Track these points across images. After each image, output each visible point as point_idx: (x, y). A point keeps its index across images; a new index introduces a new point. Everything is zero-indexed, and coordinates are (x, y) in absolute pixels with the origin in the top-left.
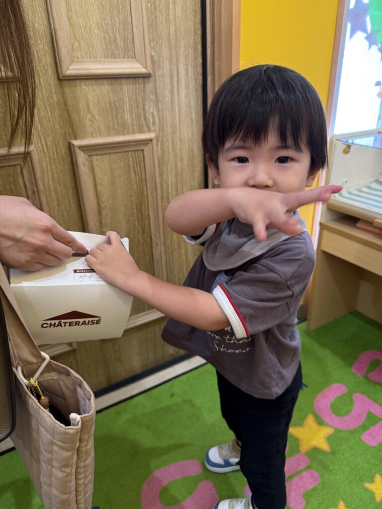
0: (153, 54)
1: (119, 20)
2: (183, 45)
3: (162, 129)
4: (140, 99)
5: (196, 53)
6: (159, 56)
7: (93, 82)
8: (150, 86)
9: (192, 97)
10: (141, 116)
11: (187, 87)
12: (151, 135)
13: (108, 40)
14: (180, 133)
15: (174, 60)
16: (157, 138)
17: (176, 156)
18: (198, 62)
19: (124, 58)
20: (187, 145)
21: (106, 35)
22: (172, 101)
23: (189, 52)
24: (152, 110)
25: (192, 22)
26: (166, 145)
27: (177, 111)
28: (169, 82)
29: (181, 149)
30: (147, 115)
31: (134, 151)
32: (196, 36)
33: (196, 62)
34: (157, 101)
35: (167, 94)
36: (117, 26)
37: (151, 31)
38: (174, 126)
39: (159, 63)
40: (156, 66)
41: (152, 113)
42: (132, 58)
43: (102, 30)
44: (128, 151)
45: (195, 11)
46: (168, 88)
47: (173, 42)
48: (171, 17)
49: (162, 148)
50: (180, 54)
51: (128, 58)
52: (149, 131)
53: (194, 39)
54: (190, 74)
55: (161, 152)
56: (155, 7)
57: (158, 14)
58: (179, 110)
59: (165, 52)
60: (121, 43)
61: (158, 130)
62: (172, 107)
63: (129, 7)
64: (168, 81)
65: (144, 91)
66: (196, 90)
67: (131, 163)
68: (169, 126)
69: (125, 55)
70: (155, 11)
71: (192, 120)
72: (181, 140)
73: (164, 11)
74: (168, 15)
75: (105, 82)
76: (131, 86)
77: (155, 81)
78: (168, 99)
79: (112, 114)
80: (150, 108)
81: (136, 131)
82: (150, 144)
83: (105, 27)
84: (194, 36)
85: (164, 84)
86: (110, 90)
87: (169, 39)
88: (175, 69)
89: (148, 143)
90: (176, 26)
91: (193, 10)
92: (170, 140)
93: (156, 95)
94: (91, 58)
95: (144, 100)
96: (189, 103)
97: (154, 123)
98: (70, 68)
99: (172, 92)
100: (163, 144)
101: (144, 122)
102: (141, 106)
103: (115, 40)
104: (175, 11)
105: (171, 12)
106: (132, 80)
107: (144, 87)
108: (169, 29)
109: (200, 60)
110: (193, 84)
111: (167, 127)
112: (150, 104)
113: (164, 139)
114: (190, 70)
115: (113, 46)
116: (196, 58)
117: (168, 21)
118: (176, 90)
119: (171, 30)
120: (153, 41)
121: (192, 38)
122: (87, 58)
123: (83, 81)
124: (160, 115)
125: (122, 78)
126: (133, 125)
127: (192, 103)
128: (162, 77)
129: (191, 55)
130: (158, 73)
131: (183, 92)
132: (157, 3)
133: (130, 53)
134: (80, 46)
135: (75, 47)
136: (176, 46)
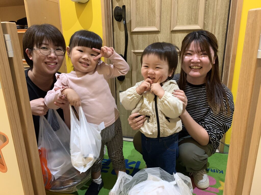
0: (205, 22)
2: (219, 19)
6: (208, 23)
7: (181, 32)
13: (189, 19)
15: (214, 24)
23: (221, 21)
32: (226, 15)
33: (224, 25)
36: (193, 14)
37: (206, 15)
39: (207, 26)
42: (197, 24)
43: (187, 16)
47: (215, 18)
48: (215, 10)
50: (217, 22)
54: (220, 29)
56: (209, 7)
57: (209, 9)
59: (211, 22)
60: (193, 20)
63: (198, 8)
66: (223, 35)
69: (194, 23)
73: (212, 8)
75: (186, 32)
83: (189, 15)
84: (225, 15)
87: (213, 17)
90: (216, 12)
94: (182, 25)
103: (192, 18)
104: (217, 7)
105: (215, 8)
109: (226, 24)
110: (222, 33)
115: (190, 21)
116: (224, 23)
117: (213, 11)
119: (214, 14)
120: (206, 18)
121: (224, 16)
123: (178, 32)
132: (210, 5)
133: (196, 23)
134: (179, 21)
135: (178, 22)
136: (216, 19)
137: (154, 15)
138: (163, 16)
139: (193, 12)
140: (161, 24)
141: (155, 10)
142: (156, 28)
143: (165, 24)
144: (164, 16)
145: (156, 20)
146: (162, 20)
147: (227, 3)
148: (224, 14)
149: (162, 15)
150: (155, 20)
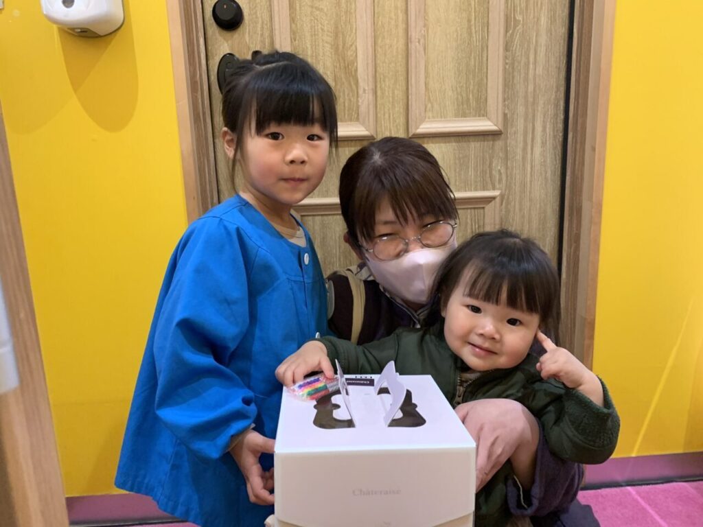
0: (506, 112)
1: (474, 82)
2: (541, 102)
3: (509, 187)
4: (487, 156)
5: (557, 110)
6: (513, 114)
7: (440, 139)
8: (499, 144)
9: (548, 155)
10: (486, 173)
11: (544, 144)
12: (496, 193)
13: (460, 100)
14: (530, 193)
15: (530, 116)
16: (502, 196)
17: (523, 217)
18: (559, 118)
19: (475, 116)
20: (538, 206)
21: (459, 97)
22: (524, 158)
24: (499, 168)
25: (556, 79)
26: (513, 204)
27: (529, 169)
28: (522, 138)
29: (530, 209)
30: (494, 172)
31: (474, 208)
32: (559, 93)
33: (557, 119)
34: (506, 158)
35: (519, 151)
36: (471, 87)
37: (507, 90)
38: (523, 185)
39: (513, 121)
40: (509, 124)
41: (499, 171)
42: (483, 116)
43: (455, 93)
44: (467, 209)
45: (559, 68)
46: (521, 145)
47: (531, 100)
48: (531, 76)
49: (506, 207)
50: (538, 111)
51: (479, 116)
52: (494, 189)
53: (556, 96)
54: (548, 131)
55: (506, 212)
56: (513, 68)
57: (516, 74)
58: (531, 168)
59: (521, 109)
60: (473, 103)
61: (504, 188)
62: (524, 165)
63: (485, 70)
64: (520, 138)
65: (493, 148)
66: (555, 148)
67: (469, 221)
68: (518, 185)
69: (476, 114)
70: (513, 72)
71: (546, 178)
72: (531, 200)
73: (522, 71)
74: (527, 74)
75: (452, 139)
76: (479, 143)
77: (507, 138)
78: (519, 157)
79: (455, 171)
80: (498, 166)
81: (479, 187)
82: (493, 202)
83: (459, 90)
84: (556, 92)
85: (516, 142)
86: (456, 148)
87: (526, 97)
88: (530, 127)
89: (491, 201)
90: (535, 84)
91: (556, 67)
92: (518, 198)
93: (506, 151)
94: (441, 117)
95: (491, 158)
96: (544, 161)
97: (500, 180)
98: (421, 127)
99: (525, 149)
100: (508, 203)
101: (488, 180)
102: (488, 163)
103: (468, 100)
104: (535, 69)
105: (531, 72)
106: (481, 138)
107: (493, 145)
108: (527, 87)
109: (562, 117)
110: (551, 141)
111: (515, 185)
112: (498, 161)
113: (511, 197)
114: (548, 126)
115: (465, 106)
116: (556, 115)
117: (526, 79)
118: (529, 147)
119: (529, 87)
120: (509, 99)
121: (554, 94)
122: (438, 118)
123: (431, 139)
124: (509, 173)
125: (470, 135)
126: (476, 182)
127: (549, 161)
128: (515, 133)
129: (551, 112)
130: (511, 130)
131: (538, 150)
132: (516, 64)
133: (481, 112)
134: (432, 107)
135: (428, 109)
136: (534, 103)
137: (354, 87)
138: (381, 89)
139: (472, 81)
140: (379, 115)
141: (356, 70)
142: (364, 129)
143: (389, 117)
144: (386, 89)
145: (360, 101)
146: (379, 102)
147: (560, 60)
148: (555, 90)
149: (379, 86)
150: (358, 101)
